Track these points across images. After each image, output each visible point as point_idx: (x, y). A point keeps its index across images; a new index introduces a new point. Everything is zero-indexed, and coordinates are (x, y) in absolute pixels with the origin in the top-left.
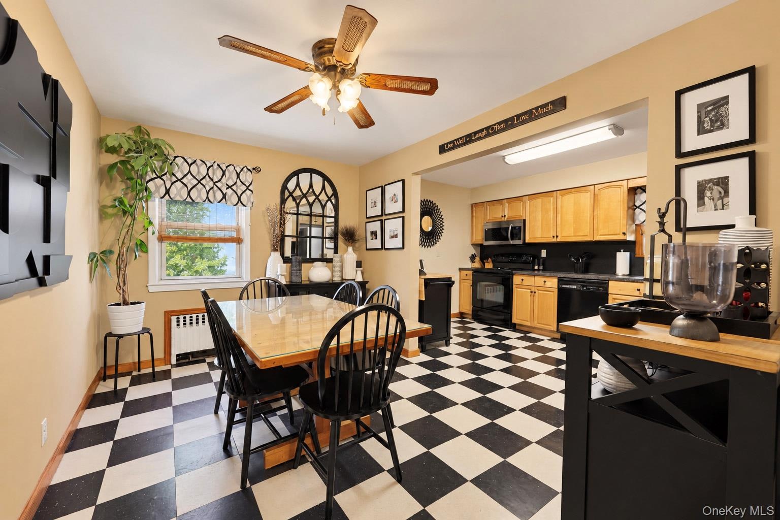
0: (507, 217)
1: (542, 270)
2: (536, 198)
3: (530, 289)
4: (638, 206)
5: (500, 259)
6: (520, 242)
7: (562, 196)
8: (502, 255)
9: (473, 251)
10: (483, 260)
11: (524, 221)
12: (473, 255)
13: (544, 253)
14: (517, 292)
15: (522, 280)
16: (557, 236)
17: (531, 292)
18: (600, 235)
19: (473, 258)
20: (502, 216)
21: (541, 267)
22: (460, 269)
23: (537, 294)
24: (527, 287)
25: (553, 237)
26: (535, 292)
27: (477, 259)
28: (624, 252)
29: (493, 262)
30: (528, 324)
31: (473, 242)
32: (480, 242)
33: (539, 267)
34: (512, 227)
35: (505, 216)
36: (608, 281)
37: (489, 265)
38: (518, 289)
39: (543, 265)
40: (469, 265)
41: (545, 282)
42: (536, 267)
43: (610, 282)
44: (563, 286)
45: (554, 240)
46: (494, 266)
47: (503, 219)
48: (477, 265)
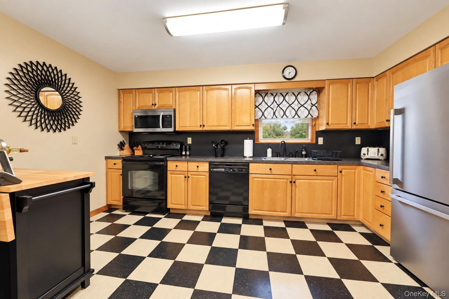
0: (157, 106)
1: (189, 155)
2: (185, 91)
3: (184, 174)
4: (257, 106)
5: (150, 146)
6: (171, 130)
7: (207, 90)
8: (152, 142)
9: (121, 138)
10: (132, 147)
11: (175, 110)
12: (121, 143)
13: (189, 141)
14: (171, 178)
15: (177, 166)
16: (204, 126)
17: (185, 177)
18: (237, 126)
19: (121, 146)
20: (153, 104)
21: (188, 153)
22: (107, 158)
23: (190, 179)
24: (181, 172)
25: (201, 126)
26: (188, 177)
27: (127, 146)
28: (249, 139)
29: (143, 149)
30: (183, 207)
31: (121, 130)
32: (129, 129)
33: (186, 153)
34: (163, 115)
35: (155, 105)
36: (249, 163)
37: (139, 152)
38: (172, 175)
39: (190, 150)
40: (117, 153)
41: (198, 167)
42: (184, 153)
43: (250, 164)
44: (214, 170)
45: (201, 129)
46: (144, 153)
47: (153, 107)
48: (126, 152)
